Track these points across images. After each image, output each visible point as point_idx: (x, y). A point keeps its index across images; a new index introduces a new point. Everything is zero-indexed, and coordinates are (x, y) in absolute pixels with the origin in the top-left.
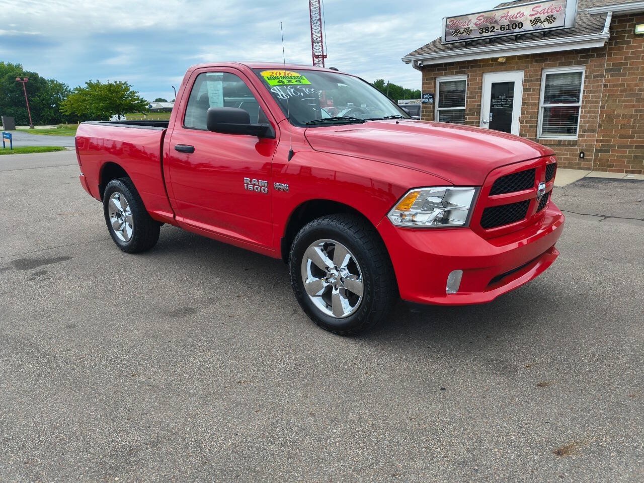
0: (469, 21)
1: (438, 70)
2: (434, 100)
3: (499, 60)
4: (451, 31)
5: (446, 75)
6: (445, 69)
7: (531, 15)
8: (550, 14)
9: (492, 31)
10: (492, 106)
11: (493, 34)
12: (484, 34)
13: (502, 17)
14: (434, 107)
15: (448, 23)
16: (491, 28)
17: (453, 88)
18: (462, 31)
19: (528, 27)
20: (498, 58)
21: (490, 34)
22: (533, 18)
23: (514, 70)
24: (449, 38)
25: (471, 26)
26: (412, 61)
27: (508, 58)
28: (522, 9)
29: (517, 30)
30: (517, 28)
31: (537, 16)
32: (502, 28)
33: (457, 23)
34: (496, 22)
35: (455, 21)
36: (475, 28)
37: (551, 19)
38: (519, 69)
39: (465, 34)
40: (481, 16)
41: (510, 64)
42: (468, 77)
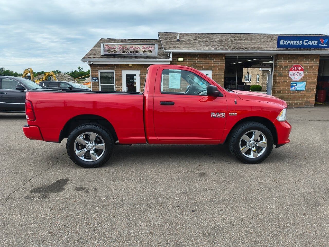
0: (115, 47)
1: (99, 67)
2: (98, 80)
3: (130, 65)
4: (107, 50)
5: (104, 69)
6: (103, 67)
7: (142, 49)
8: (150, 50)
9: (126, 53)
10: (127, 84)
11: (127, 54)
12: (123, 54)
13: (130, 48)
14: (98, 84)
15: (104, 46)
16: (126, 51)
17: (106, 75)
18: (112, 51)
19: (141, 53)
20: (129, 64)
21: (125, 54)
22: (143, 50)
23: (136, 70)
24: (106, 53)
25: (116, 49)
26: (88, 62)
27: (132, 64)
28: (139, 46)
29: (137, 54)
30: (137, 53)
31: (145, 49)
32: (131, 52)
33: (109, 47)
34: (128, 49)
35: (108, 46)
36: (118, 50)
37: (150, 52)
38: (138, 69)
39: (113, 52)
40: (120, 46)
41: (134, 67)
42: (115, 71)
